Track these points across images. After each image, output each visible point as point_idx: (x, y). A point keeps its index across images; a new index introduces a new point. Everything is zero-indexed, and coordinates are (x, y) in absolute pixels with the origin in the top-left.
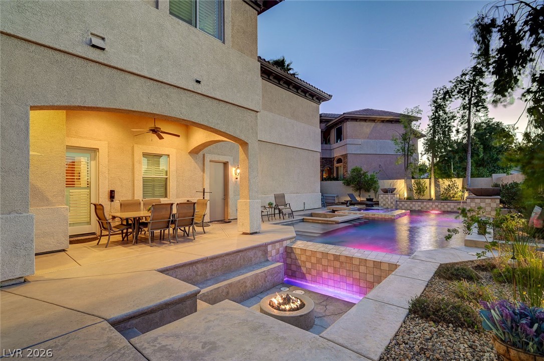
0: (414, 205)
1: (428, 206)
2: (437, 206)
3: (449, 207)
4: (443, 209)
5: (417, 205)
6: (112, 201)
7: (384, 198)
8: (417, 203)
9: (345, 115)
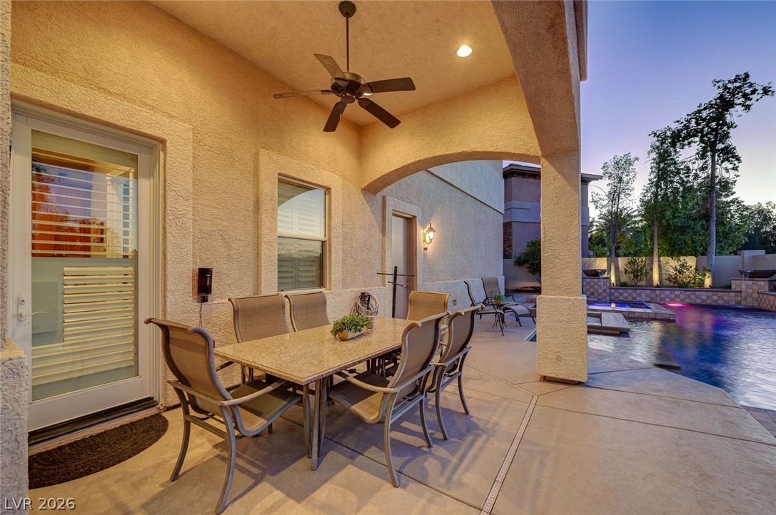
0: (639, 295)
1: (663, 296)
2: (677, 296)
3: (697, 297)
4: (687, 300)
5: (644, 295)
6: (204, 300)
7: (592, 284)
8: (644, 291)
9: (512, 167)
